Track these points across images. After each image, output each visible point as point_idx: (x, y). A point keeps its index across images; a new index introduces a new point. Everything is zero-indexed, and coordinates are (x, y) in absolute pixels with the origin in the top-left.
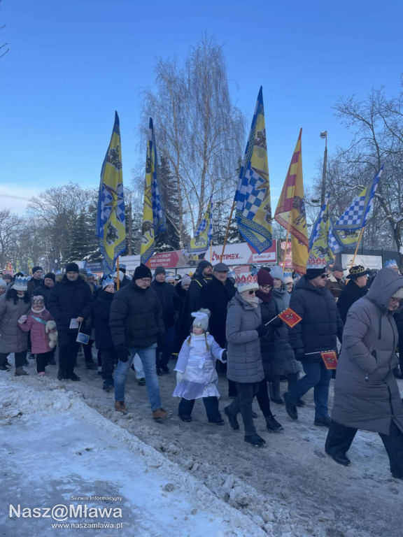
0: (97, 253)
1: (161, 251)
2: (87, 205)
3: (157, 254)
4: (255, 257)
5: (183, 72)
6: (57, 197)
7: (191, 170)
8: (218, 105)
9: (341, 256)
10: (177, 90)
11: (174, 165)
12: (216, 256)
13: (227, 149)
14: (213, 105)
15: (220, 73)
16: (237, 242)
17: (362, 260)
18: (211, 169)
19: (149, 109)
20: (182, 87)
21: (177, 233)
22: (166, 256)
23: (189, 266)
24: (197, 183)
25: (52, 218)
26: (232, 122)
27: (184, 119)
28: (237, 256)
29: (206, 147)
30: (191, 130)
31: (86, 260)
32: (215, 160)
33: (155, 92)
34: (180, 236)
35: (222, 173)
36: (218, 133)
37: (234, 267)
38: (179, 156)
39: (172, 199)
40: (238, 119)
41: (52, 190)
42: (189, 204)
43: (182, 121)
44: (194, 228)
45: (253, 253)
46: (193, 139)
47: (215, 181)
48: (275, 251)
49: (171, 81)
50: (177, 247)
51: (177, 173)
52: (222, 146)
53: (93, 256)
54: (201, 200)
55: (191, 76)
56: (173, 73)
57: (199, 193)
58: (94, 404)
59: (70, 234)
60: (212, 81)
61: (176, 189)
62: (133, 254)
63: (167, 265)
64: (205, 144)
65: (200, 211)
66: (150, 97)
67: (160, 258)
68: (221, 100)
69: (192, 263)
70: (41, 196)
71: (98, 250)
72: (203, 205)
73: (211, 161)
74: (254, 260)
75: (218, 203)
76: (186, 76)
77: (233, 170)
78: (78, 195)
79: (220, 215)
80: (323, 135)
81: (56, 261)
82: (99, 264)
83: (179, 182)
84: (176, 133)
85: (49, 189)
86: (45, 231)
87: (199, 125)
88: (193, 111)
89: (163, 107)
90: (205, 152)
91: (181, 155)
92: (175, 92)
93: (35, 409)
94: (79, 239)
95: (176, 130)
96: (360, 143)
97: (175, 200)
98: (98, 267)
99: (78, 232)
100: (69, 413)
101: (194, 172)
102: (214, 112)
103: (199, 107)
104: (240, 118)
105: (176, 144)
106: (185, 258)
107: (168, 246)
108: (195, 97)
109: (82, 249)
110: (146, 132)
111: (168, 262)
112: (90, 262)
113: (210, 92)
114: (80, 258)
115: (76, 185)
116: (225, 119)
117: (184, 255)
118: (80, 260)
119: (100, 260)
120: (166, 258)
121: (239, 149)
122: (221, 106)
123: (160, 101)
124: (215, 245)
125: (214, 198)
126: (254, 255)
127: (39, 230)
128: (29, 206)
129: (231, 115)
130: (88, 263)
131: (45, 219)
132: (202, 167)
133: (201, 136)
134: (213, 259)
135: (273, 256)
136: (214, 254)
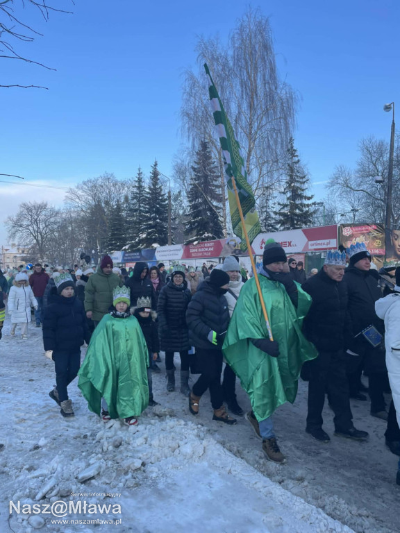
0: (136, 243)
1: (203, 240)
3: (199, 243)
4: (312, 245)
5: (226, 48)
6: (94, 187)
8: (265, 82)
11: (217, 150)
15: (266, 47)
16: (288, 229)
19: (191, 89)
20: (225, 65)
21: (220, 221)
22: (209, 245)
25: (89, 209)
26: (280, 100)
28: (290, 244)
29: (251, 127)
30: (235, 110)
31: (125, 250)
32: (261, 142)
33: (196, 71)
34: (224, 224)
36: (265, 112)
39: (214, 185)
41: (88, 181)
45: (309, 240)
47: (263, 164)
48: (336, 238)
50: (220, 236)
53: (132, 246)
55: (235, 53)
56: (215, 51)
58: (234, 449)
59: (108, 225)
60: (257, 57)
61: (219, 174)
62: (173, 243)
63: (210, 254)
64: (250, 125)
66: (192, 77)
67: (201, 248)
68: (267, 77)
69: (237, 252)
70: (78, 187)
71: (137, 240)
74: (310, 247)
75: (265, 187)
76: (230, 53)
79: (267, 200)
80: (388, 108)
81: (93, 252)
82: (138, 254)
83: (221, 167)
85: (86, 180)
86: (82, 222)
87: (245, 105)
88: (237, 90)
90: (251, 133)
93: (158, 454)
94: (117, 230)
97: (217, 186)
98: (137, 257)
99: (116, 222)
103: (243, 84)
104: (290, 94)
106: (230, 247)
107: (210, 235)
109: (120, 239)
110: (188, 115)
111: (211, 251)
112: (129, 253)
113: (256, 69)
114: (119, 248)
115: (112, 175)
116: (270, 96)
117: (228, 243)
118: (118, 250)
119: (139, 250)
120: (209, 247)
121: (287, 128)
122: (268, 83)
123: (201, 82)
124: (263, 232)
125: (261, 183)
126: (310, 243)
127: (75, 221)
128: (67, 197)
129: (279, 92)
130: (127, 253)
131: (82, 210)
132: (247, 150)
133: (246, 116)
134: (261, 248)
135: (333, 243)
136: (263, 242)
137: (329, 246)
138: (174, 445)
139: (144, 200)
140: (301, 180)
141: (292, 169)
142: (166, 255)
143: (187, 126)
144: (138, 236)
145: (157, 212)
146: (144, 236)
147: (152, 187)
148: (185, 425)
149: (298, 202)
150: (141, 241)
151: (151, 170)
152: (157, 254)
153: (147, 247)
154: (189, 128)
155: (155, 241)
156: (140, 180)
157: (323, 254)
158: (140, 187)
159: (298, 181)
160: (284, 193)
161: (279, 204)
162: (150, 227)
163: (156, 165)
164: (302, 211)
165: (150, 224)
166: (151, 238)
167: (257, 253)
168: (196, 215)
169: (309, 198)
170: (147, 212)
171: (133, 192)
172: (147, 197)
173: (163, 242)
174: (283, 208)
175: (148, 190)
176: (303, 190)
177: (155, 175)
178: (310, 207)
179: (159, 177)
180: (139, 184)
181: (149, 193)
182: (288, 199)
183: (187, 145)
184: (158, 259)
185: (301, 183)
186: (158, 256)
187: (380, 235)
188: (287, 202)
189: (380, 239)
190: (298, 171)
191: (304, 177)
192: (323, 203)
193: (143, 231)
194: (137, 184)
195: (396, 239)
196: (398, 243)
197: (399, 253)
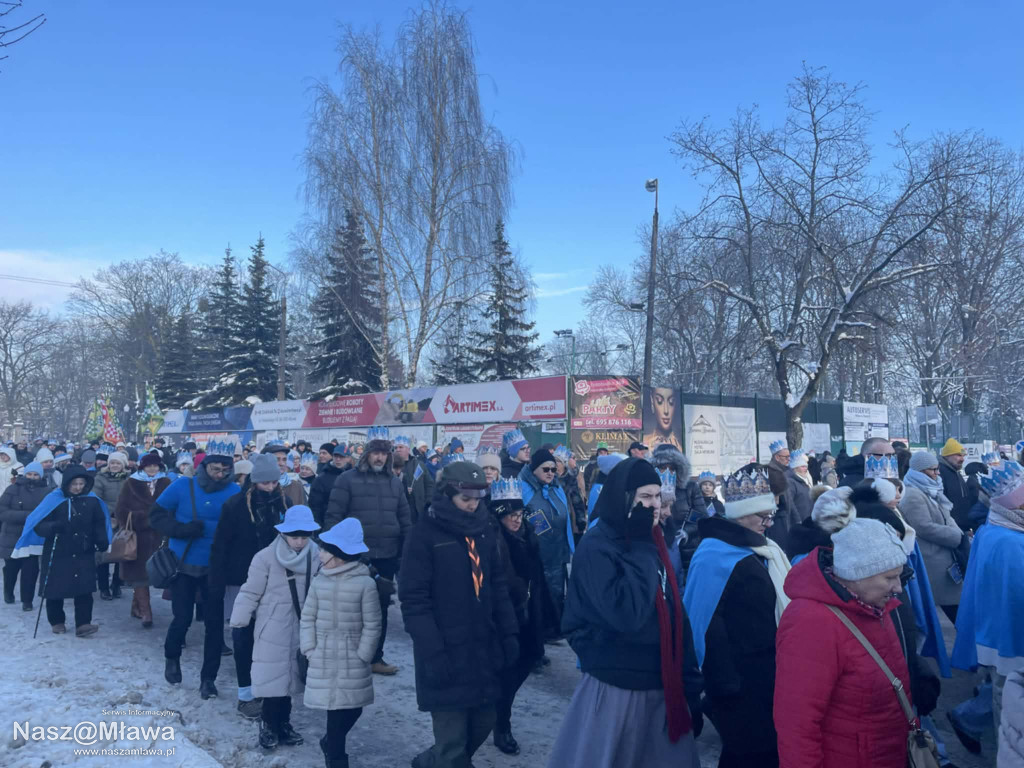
0: (214, 393)
1: (344, 392)
2: (195, 296)
3: (336, 399)
4: (528, 409)
6: (133, 281)
7: (407, 240)
8: (459, 121)
9: (682, 408)
10: (381, 88)
11: (373, 229)
12: (453, 404)
13: (474, 202)
14: (449, 119)
15: (462, 61)
16: (493, 378)
17: (720, 416)
18: (444, 240)
19: (327, 122)
20: (390, 83)
21: (377, 358)
22: (354, 402)
23: (399, 423)
24: (418, 264)
25: (121, 321)
26: (485, 154)
27: (393, 142)
28: (493, 407)
29: (435, 197)
30: (406, 163)
31: (190, 407)
32: (452, 222)
33: (338, 87)
34: (382, 365)
35: (466, 249)
36: (458, 171)
37: (487, 427)
38: (382, 212)
39: (369, 292)
40: (497, 148)
41: (122, 266)
42: (402, 304)
43: (389, 144)
44: (410, 351)
46: (409, 181)
47: (453, 262)
48: (564, 398)
49: (369, 71)
50: (377, 386)
51: (379, 244)
52: (466, 196)
53: (205, 401)
54: (425, 296)
55: (407, 65)
57: (421, 284)
59: (158, 355)
60: (447, 75)
61: (375, 273)
62: (287, 396)
63: (355, 420)
64: (433, 191)
65: (422, 318)
66: (327, 96)
67: (340, 407)
68: (463, 111)
69: (405, 416)
72: (428, 305)
73: (445, 224)
75: (457, 303)
77: (485, 243)
78: (178, 278)
79: (461, 326)
81: (127, 408)
82: (217, 415)
83: (381, 262)
84: (378, 168)
85: (117, 264)
86: (104, 349)
87: (423, 156)
88: (410, 129)
89: (352, 118)
90: (434, 206)
91: (386, 209)
92: (377, 92)
94: (178, 366)
95: (377, 163)
96: (717, 205)
97: (374, 294)
98: (214, 423)
99: (175, 351)
101: (411, 242)
102: (451, 132)
103: (422, 121)
104: (500, 146)
105: (376, 187)
106: (392, 407)
107: (359, 383)
108: (416, 103)
109: (182, 385)
110: (320, 163)
111: (358, 415)
112: (199, 413)
113: (445, 97)
114: (178, 403)
115: (174, 257)
116: (472, 146)
117: (389, 401)
118: (177, 407)
119: (219, 409)
120: (354, 407)
121: (497, 203)
122: (464, 123)
123: (347, 106)
124: (450, 383)
125: (450, 293)
127: (92, 345)
128: (73, 296)
129: (482, 140)
130: (195, 413)
131: (106, 323)
132: (427, 235)
133: (426, 175)
134: (446, 411)
135: (560, 407)
136: (449, 401)
137: (554, 412)
139: (235, 311)
140: (517, 296)
142: (272, 420)
143: (317, 182)
144: (217, 381)
145: (261, 334)
146: (231, 381)
147: (251, 286)
149: (510, 332)
150: (224, 391)
151: (251, 254)
152: (254, 418)
153: (235, 402)
154: (321, 187)
155: (253, 391)
156: (228, 272)
157: (545, 425)
158: (227, 286)
159: (510, 297)
160: (486, 315)
161: (479, 334)
162: (245, 363)
163: (261, 245)
164: (517, 348)
165: (244, 358)
166: (243, 386)
167: (438, 420)
168: (332, 345)
169: (528, 327)
170: (239, 335)
172: (239, 306)
173: (268, 394)
174: (485, 341)
175: (243, 293)
176: (520, 312)
177: (259, 267)
178: (530, 344)
179: (265, 269)
180: (227, 280)
181: (243, 298)
182: (494, 326)
183: (316, 218)
184: (256, 427)
185: (516, 300)
186: (257, 421)
187: (633, 396)
188: (491, 331)
189: (634, 402)
190: (510, 280)
191: (520, 290)
192: (570, 332)
193: (229, 371)
194: (221, 280)
195: (660, 403)
196: (664, 410)
197: (665, 426)
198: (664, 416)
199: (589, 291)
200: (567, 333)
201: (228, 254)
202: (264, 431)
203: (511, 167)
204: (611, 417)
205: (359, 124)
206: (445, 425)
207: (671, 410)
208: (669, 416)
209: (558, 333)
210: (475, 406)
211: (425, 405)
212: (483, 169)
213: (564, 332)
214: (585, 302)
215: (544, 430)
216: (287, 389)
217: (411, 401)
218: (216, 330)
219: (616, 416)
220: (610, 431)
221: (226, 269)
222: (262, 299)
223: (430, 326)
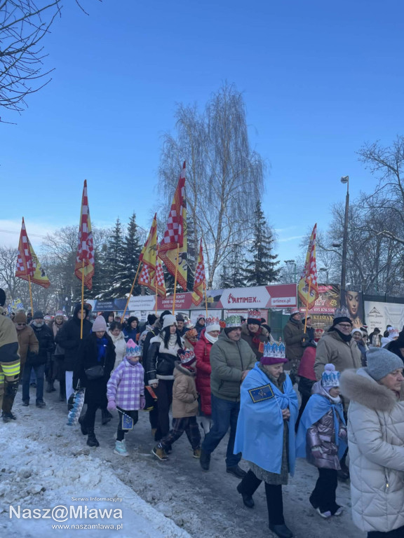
0: (110, 292)
2: (101, 243)
3: (171, 295)
5: (203, 116)
6: (71, 235)
7: (209, 212)
8: (237, 149)
9: (363, 303)
10: (197, 134)
11: (191, 207)
12: (233, 298)
13: (245, 192)
14: (232, 150)
15: (239, 118)
16: (254, 285)
17: (385, 308)
18: (229, 211)
19: (169, 153)
20: (202, 131)
22: (180, 297)
23: (203, 308)
24: (215, 225)
25: (65, 256)
26: (251, 166)
27: (203, 162)
28: (255, 299)
29: (224, 189)
30: (209, 171)
31: (98, 298)
32: (233, 203)
33: (175, 136)
35: (240, 215)
36: (237, 176)
38: (196, 196)
40: (257, 163)
41: (67, 229)
43: (201, 163)
44: (209, 270)
45: (273, 296)
46: (211, 181)
47: (233, 223)
48: (295, 296)
49: (191, 126)
50: (191, 288)
51: (194, 215)
52: (240, 189)
53: (105, 295)
54: (218, 242)
55: (211, 122)
56: (193, 118)
57: (216, 235)
58: (127, 479)
60: (231, 126)
61: (192, 230)
62: (146, 294)
63: (181, 306)
64: (223, 186)
65: (216, 253)
66: (170, 140)
67: (173, 299)
68: (240, 144)
69: (207, 305)
70: (55, 234)
71: (110, 289)
72: (219, 246)
73: (229, 203)
74: (273, 304)
75: (235, 245)
76: (207, 121)
77: (250, 212)
79: (236, 257)
80: (344, 180)
81: (67, 299)
82: (111, 303)
83: (195, 223)
84: (194, 176)
85: (64, 227)
86: (57, 269)
87: (218, 169)
88: (212, 155)
89: (182, 150)
90: (223, 194)
91: (198, 196)
92: (194, 136)
93: (60, 483)
95: (194, 173)
96: (385, 189)
97: (191, 241)
98: (110, 306)
100: (98, 490)
101: (211, 214)
102: (233, 156)
103: (218, 151)
104: (259, 162)
105: (194, 186)
108: (214, 141)
109: (94, 287)
110: (165, 174)
111: (182, 303)
112: (102, 301)
113: (230, 137)
114: (92, 297)
116: (243, 163)
119: (112, 300)
120: (180, 299)
121: (257, 191)
122: (240, 150)
123: (179, 145)
124: (231, 287)
125: (231, 240)
126: (273, 299)
127: (51, 267)
128: (43, 243)
129: (249, 159)
130: (100, 302)
131: (59, 257)
132: (220, 209)
133: (219, 179)
134: (229, 302)
135: (293, 301)
136: (230, 296)
137: (289, 304)
138: (76, 475)
139: (121, 250)
140: (267, 240)
141: (258, 230)
142: (138, 306)
143: (164, 184)
144: (112, 285)
145: (134, 262)
146: (118, 285)
147: (128, 237)
148: (92, 460)
149: (263, 260)
150: (115, 291)
151: (129, 222)
152: (129, 304)
153: (120, 296)
154: (165, 186)
155: (128, 291)
156: (118, 231)
157: (284, 310)
158: (117, 238)
159: (264, 241)
160: (251, 251)
161: (246, 261)
162: (125, 276)
163: (134, 217)
164: (268, 268)
165: (125, 274)
166: (124, 288)
167: (225, 307)
169: (274, 257)
170: (122, 262)
171: (110, 242)
172: (123, 248)
173: (137, 292)
174: (250, 265)
175: (124, 241)
176: (269, 249)
177: (133, 228)
178: (275, 266)
179: (137, 228)
180: (117, 234)
181: (126, 244)
182: (255, 257)
183: (164, 202)
184: (130, 309)
185: (267, 243)
186: (130, 306)
187: (335, 295)
188: (254, 260)
189: (335, 299)
190: (264, 232)
191: (270, 238)
192: (294, 261)
193: (117, 280)
194: (115, 234)
195: (351, 300)
196: (353, 303)
197: (354, 313)
198: (353, 307)
199: (303, 240)
200: (291, 262)
201: (118, 221)
202: (134, 311)
203: (264, 172)
204: (322, 307)
205: (186, 153)
206: (228, 310)
207: (357, 304)
208: (356, 307)
209: (286, 262)
210: (245, 300)
211: (217, 298)
212: (249, 174)
213: (290, 261)
214: (300, 246)
215: (284, 313)
216: (145, 290)
217: (210, 297)
218: (111, 260)
219: (325, 306)
220: (322, 315)
221: (117, 229)
222: (134, 244)
223: (220, 257)
